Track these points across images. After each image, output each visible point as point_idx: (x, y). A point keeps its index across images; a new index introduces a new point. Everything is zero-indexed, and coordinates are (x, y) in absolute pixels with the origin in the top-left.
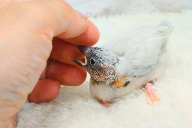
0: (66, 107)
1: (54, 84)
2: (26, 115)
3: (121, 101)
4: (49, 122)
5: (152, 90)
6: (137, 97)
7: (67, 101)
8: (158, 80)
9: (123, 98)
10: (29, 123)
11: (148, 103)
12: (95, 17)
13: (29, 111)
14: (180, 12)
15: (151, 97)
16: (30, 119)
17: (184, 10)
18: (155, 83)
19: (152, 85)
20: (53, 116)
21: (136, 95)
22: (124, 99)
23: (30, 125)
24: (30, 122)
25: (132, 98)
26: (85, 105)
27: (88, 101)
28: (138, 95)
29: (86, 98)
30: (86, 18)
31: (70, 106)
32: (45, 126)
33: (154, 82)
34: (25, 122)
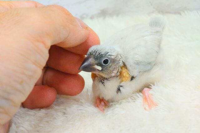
0: (60, 111)
1: (50, 91)
2: (19, 120)
3: (117, 106)
4: (42, 127)
5: (149, 96)
6: (134, 102)
7: (62, 105)
8: (155, 84)
9: (119, 102)
10: (22, 129)
11: (145, 109)
12: (92, 18)
13: (22, 116)
14: (179, 13)
15: (148, 103)
16: (22, 124)
17: (184, 12)
18: (153, 87)
19: (150, 90)
20: (47, 121)
21: (133, 100)
22: (121, 103)
23: (23, 130)
24: (23, 127)
25: (129, 102)
26: (80, 109)
27: (83, 105)
28: (135, 99)
29: (81, 102)
30: (86, 28)
31: (64, 111)
32: (38, 131)
33: (151, 86)
34: (18, 127)
